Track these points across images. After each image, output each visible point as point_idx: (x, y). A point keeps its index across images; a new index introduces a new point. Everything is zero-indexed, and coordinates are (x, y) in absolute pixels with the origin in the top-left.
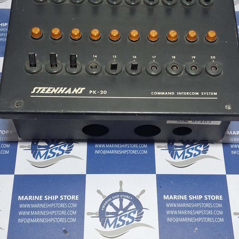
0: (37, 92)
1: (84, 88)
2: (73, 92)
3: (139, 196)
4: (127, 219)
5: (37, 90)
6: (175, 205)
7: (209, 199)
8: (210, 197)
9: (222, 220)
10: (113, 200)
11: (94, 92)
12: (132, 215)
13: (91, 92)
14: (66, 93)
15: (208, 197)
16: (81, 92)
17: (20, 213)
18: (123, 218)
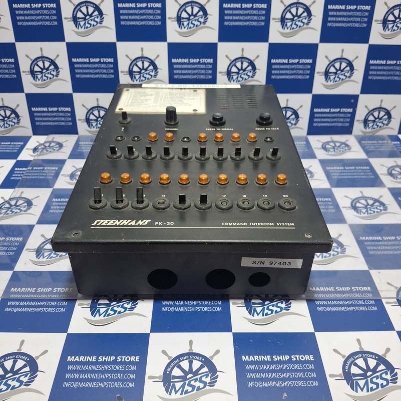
0: (99, 224)
1: (150, 221)
2: (137, 224)
3: (212, 357)
4: (197, 384)
5: (98, 223)
6: (257, 367)
7: (298, 359)
8: (299, 357)
9: (316, 384)
10: (180, 361)
11: (160, 223)
12: (204, 379)
13: (156, 223)
14: (129, 224)
15: (296, 358)
16: (146, 223)
17: (67, 376)
18: (193, 383)
